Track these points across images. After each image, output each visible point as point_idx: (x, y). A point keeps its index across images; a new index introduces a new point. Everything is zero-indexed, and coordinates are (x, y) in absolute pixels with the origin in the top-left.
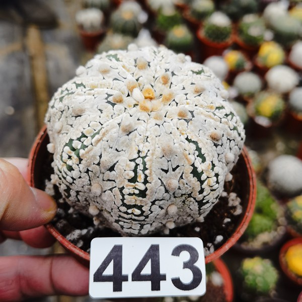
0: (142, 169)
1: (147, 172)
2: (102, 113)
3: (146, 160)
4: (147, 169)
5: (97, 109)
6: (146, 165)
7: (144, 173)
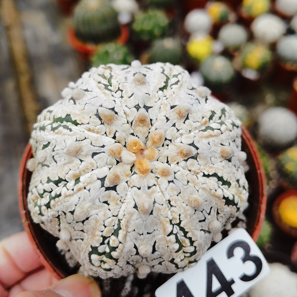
0: (183, 235)
1: (189, 235)
2: (108, 204)
3: (181, 225)
4: (187, 232)
5: (101, 204)
6: (184, 229)
7: (186, 237)
